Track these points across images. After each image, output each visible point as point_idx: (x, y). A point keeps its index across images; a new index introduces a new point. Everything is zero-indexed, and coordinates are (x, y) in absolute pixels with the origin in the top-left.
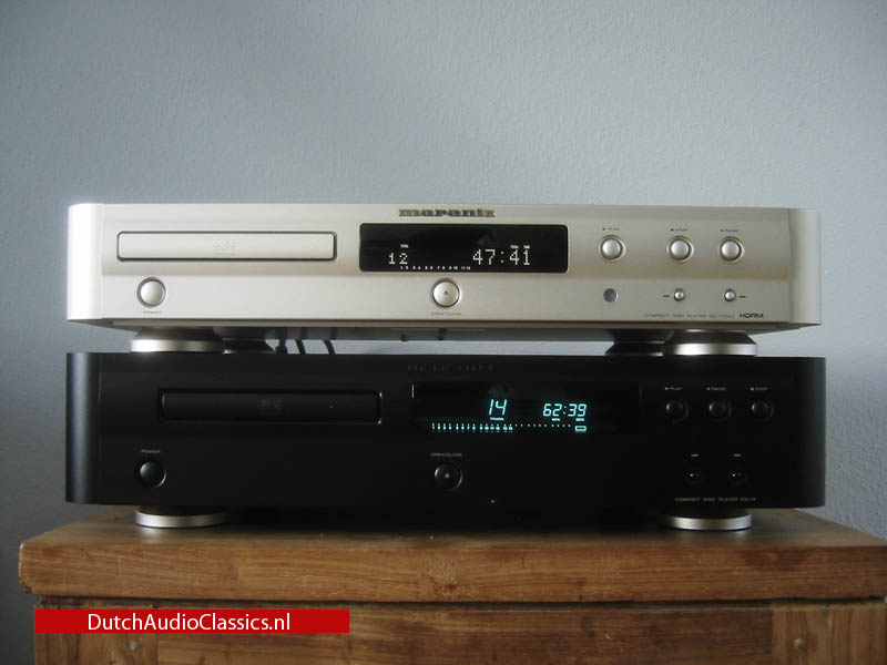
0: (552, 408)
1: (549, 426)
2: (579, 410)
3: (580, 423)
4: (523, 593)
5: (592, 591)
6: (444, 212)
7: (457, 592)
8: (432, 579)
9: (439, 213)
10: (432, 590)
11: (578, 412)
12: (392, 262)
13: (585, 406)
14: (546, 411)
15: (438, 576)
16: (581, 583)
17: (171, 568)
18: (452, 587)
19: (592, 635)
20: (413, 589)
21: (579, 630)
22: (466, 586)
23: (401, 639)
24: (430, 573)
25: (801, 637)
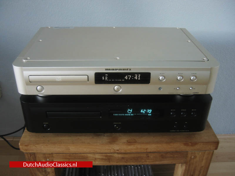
0: (143, 111)
1: (142, 114)
2: (150, 111)
3: (150, 114)
4: (133, 151)
5: (149, 150)
6: (118, 69)
7: (119, 151)
9: (116, 70)
10: (113, 151)
11: (149, 111)
12: (103, 79)
13: (151, 110)
14: (142, 111)
16: (147, 149)
18: (118, 150)
19: (148, 156)
20: (109, 151)
21: (146, 156)
22: (121, 150)
23: (106, 158)
24: (113, 148)
25: (194, 156)
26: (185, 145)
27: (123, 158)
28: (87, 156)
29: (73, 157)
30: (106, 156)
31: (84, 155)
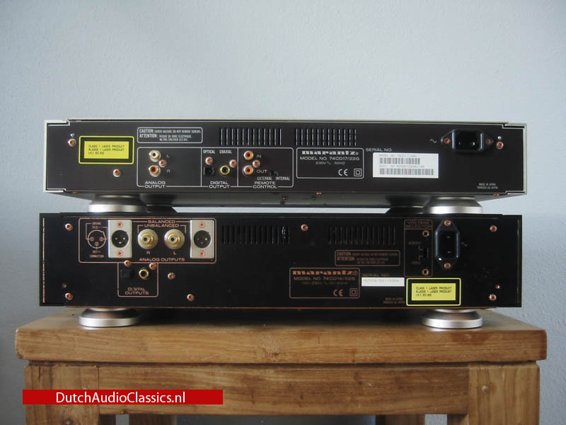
4: (318, 358)
5: (360, 357)
7: (279, 357)
8: (264, 350)
10: (264, 356)
15: (268, 348)
16: (354, 352)
17: (107, 343)
18: (276, 354)
19: (360, 383)
20: (253, 355)
21: (353, 380)
22: (285, 354)
23: (245, 386)
24: (263, 346)
25: (486, 385)
26: (454, 340)
27: (290, 387)
28: (192, 376)
29: (153, 380)
30: (245, 379)
31: (184, 375)
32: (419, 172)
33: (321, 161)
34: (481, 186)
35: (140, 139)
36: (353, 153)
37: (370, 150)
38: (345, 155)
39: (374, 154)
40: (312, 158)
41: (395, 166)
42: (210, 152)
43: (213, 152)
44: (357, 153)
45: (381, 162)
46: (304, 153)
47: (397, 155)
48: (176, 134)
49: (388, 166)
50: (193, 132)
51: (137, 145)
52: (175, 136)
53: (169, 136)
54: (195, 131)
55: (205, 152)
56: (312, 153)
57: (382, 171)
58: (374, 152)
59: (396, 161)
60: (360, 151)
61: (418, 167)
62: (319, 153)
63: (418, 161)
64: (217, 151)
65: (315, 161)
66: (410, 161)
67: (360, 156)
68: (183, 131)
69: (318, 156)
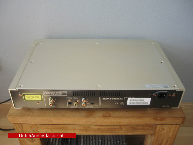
4: (108, 124)
8: (90, 122)
15: (92, 121)
16: (120, 122)
19: (121, 128)
21: (119, 128)
22: (97, 122)
23: (84, 129)
25: (162, 129)
26: (154, 120)
27: (99, 129)
29: (55, 127)
30: (84, 127)
32: (143, 103)
33: (109, 100)
34: (164, 106)
35: (44, 95)
36: (121, 98)
37: (127, 97)
38: (118, 99)
39: (128, 99)
40: (106, 100)
41: (135, 102)
42: (70, 98)
43: (71, 98)
44: (122, 98)
45: (130, 101)
46: (103, 98)
47: (136, 99)
48: (57, 93)
49: (133, 102)
50: (63, 92)
51: (44, 96)
52: (57, 94)
53: (55, 94)
54: (64, 92)
55: (68, 98)
56: (106, 98)
57: (130, 103)
58: (128, 98)
59: (136, 100)
60: (123, 98)
61: (143, 102)
62: (109, 98)
63: (143, 100)
64: (72, 98)
65: (107, 101)
66: (140, 100)
67: (123, 99)
68: (60, 92)
69: (108, 99)
